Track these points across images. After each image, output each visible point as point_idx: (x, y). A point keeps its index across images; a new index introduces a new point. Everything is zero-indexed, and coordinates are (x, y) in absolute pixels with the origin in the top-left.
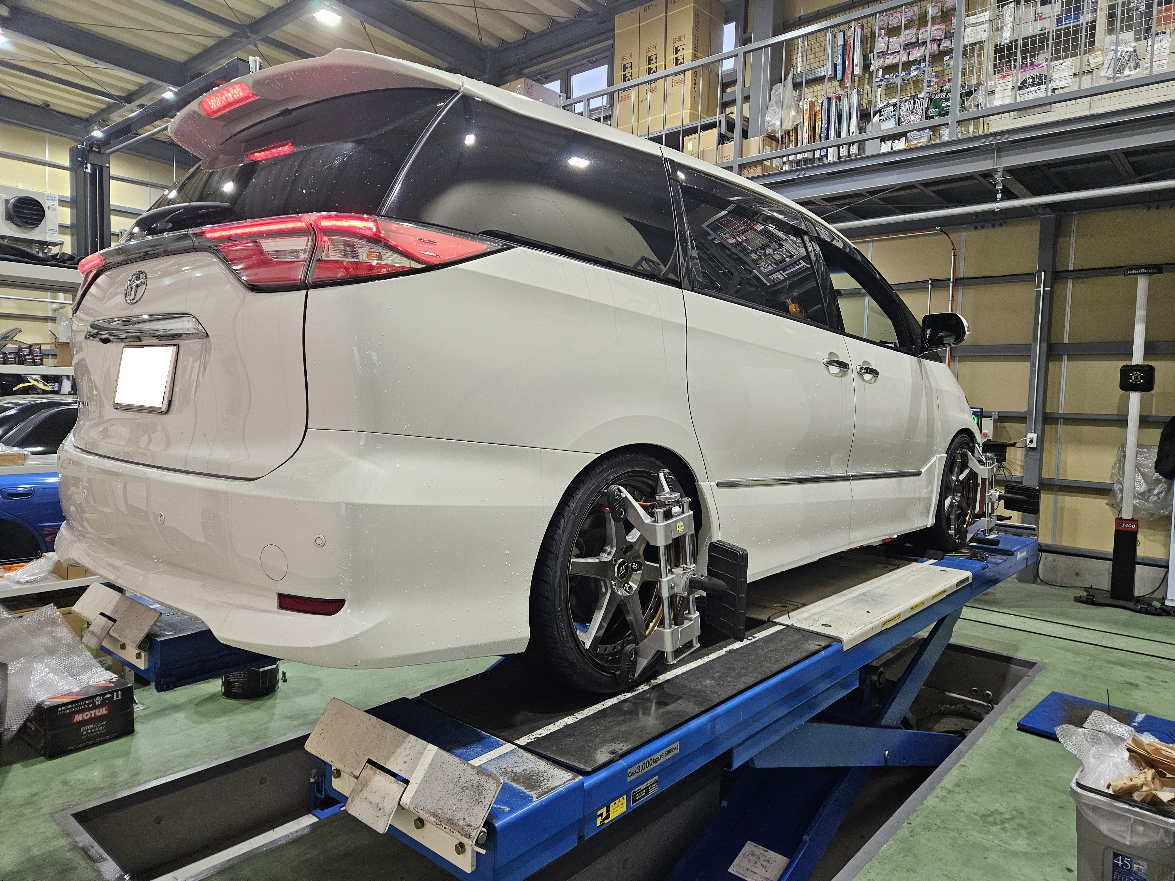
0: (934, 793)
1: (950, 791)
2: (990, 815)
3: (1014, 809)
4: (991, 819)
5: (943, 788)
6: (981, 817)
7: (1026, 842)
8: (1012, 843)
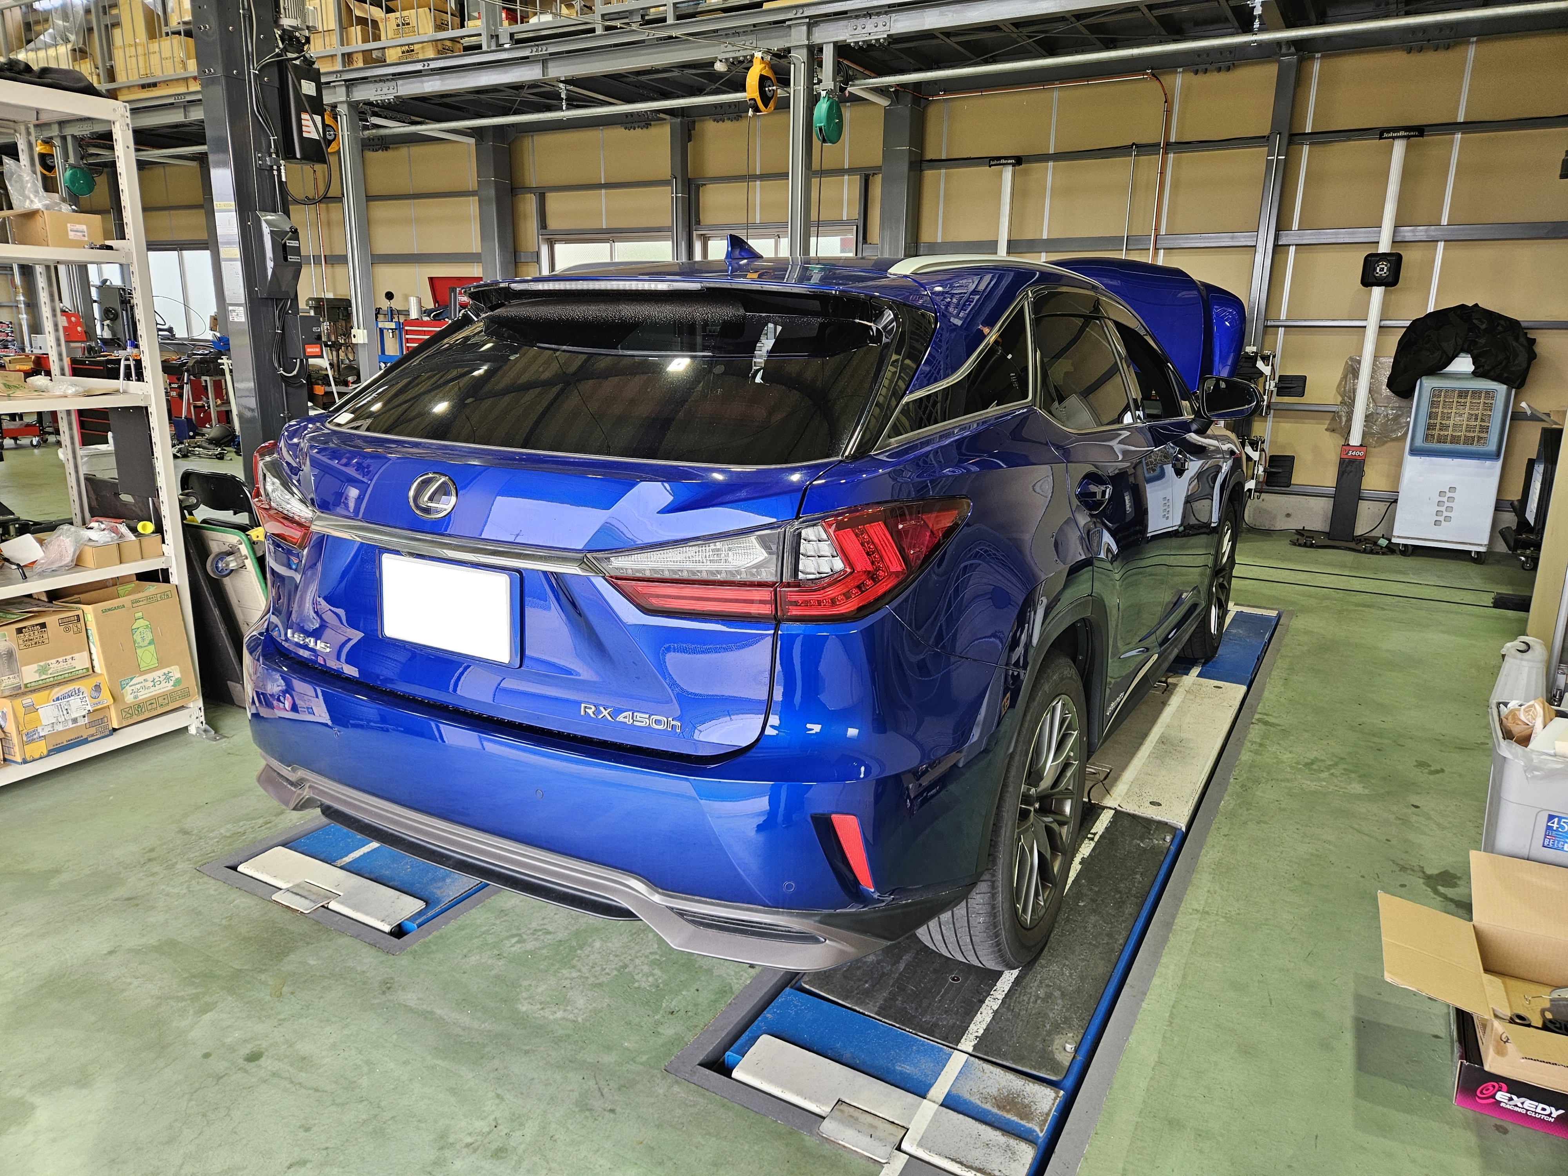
0: (1245, 747)
1: (1261, 745)
2: (1312, 764)
3: (1334, 755)
4: (1315, 767)
5: (1253, 743)
6: (1304, 766)
7: (1362, 785)
8: (1349, 787)
